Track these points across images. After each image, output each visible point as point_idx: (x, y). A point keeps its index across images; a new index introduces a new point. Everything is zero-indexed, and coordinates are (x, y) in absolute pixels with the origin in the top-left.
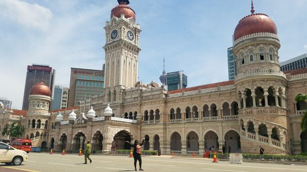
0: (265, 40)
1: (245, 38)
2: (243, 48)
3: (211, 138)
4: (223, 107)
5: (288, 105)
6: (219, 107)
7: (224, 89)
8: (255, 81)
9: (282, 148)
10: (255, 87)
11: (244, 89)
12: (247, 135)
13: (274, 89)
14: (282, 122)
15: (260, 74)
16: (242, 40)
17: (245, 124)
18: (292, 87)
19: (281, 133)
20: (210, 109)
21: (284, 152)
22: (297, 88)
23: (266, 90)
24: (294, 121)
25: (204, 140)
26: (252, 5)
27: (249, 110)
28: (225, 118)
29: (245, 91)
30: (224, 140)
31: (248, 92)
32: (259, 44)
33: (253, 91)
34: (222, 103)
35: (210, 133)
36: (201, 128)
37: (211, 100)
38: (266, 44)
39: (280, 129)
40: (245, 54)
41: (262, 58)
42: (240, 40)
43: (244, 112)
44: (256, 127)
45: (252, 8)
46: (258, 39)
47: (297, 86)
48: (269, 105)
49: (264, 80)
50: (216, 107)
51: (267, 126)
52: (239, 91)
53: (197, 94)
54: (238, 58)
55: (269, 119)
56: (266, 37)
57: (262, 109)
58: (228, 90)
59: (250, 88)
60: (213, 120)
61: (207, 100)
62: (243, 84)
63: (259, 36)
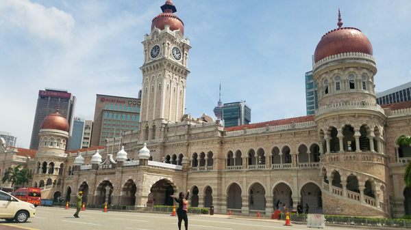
0: (355, 63)
1: (328, 59)
2: (326, 73)
3: (282, 192)
4: (299, 151)
5: (386, 150)
6: (294, 151)
7: (301, 127)
8: (342, 117)
9: (379, 208)
10: (343, 125)
11: (328, 128)
12: (331, 190)
13: (368, 128)
14: (378, 173)
15: (350, 107)
16: (325, 62)
17: (329, 175)
18: (392, 125)
19: (378, 188)
20: (281, 153)
21: (381, 213)
22: (399, 127)
23: (357, 129)
24: (394, 171)
25: (272, 195)
26: (340, 16)
27: (334, 155)
28: (302, 166)
29: (329, 130)
30: (300, 196)
31: (333, 132)
32: (348, 68)
33: (339, 130)
34: (298, 146)
35: (282, 185)
36: (268, 179)
37: (283, 141)
38: (357, 68)
39: (375, 183)
40: (329, 81)
41: (352, 86)
42: (323, 62)
43: (327, 158)
44: (344, 179)
45: (340, 20)
46: (347, 61)
47: (400, 124)
48: (361, 149)
49: (354, 116)
50: (289, 151)
51: (359, 178)
52: (321, 130)
53: (264, 133)
54: (320, 85)
55: (362, 168)
56: (358, 59)
57: (352, 154)
58: (306, 128)
59: (335, 127)
60: (285, 168)
61: (277, 141)
62: (326, 120)
63: (349, 57)
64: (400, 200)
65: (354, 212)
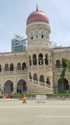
0: (44, 27)
1: (34, 23)
2: (32, 30)
3: (8, 85)
5: (52, 65)
6: (15, 65)
8: (39, 50)
9: (51, 89)
10: (39, 53)
11: (32, 54)
12: (33, 82)
13: (48, 55)
14: (51, 74)
15: (42, 46)
16: (32, 25)
17: (32, 75)
18: (54, 55)
19: (51, 80)
21: (52, 91)
22: (56, 56)
23: (44, 55)
24: (55, 74)
25: (4, 86)
26: (37, 7)
27: (35, 66)
28: (18, 72)
29: (33, 56)
30: (17, 86)
31: (35, 56)
32: (42, 29)
33: (37, 55)
34: (17, 63)
35: (9, 81)
36: (2, 79)
37: (10, 61)
38: (45, 29)
39: (50, 78)
40: (33, 34)
41: (42, 37)
42: (31, 25)
43: (32, 68)
44: (39, 77)
45: (37, 8)
48: (45, 64)
49: (43, 50)
50: (13, 65)
51: (44, 76)
52: (29, 55)
53: (1, 57)
54: (29, 36)
55: (46, 72)
56: (45, 25)
57: (42, 66)
58: (21, 55)
59: (36, 54)
60: (11, 73)
61: (8, 61)
62: (32, 51)
63: (42, 24)
64: (56, 85)
65: (43, 91)
